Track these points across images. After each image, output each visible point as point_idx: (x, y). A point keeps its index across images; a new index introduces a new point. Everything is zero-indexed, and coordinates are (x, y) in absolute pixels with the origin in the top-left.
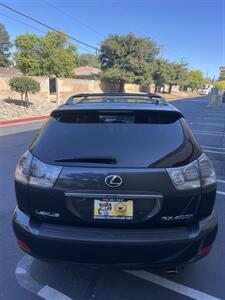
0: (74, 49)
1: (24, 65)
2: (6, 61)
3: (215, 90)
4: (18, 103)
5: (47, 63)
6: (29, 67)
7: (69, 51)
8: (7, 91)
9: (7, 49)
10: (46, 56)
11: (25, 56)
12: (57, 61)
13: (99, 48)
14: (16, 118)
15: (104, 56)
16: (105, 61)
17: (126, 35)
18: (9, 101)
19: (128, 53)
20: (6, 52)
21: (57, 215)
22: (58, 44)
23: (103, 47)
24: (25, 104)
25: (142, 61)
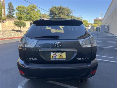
0: (39, 11)
1: (20, 17)
2: (12, 16)
3: (93, 27)
4: (17, 31)
5: (29, 17)
6: (22, 18)
7: (37, 12)
8: (13, 26)
9: (13, 12)
10: (28, 14)
11: (20, 14)
12: (33, 16)
13: (49, 11)
14: (17, 36)
15: (51, 14)
16: (51, 16)
17: (59, 7)
18: (13, 30)
19: (60, 13)
20: (12, 13)
21: (36, 59)
22: (33, 10)
23: (50, 11)
24: (20, 31)
25: (65, 16)
